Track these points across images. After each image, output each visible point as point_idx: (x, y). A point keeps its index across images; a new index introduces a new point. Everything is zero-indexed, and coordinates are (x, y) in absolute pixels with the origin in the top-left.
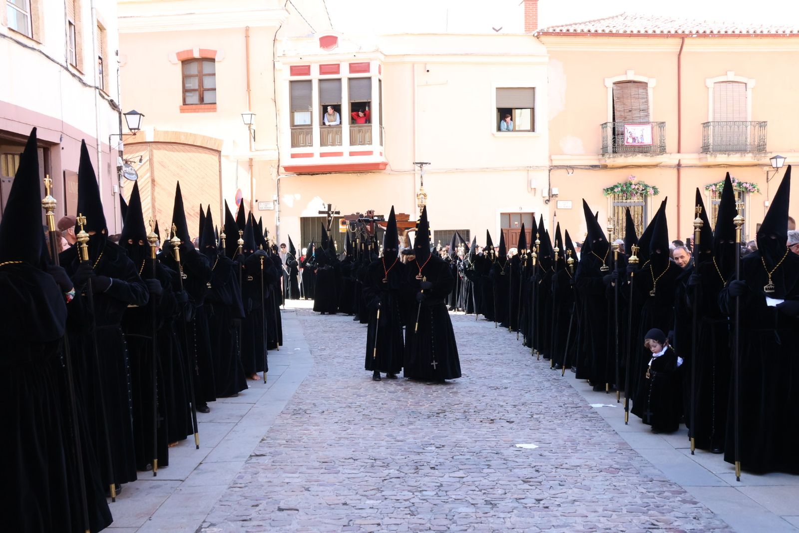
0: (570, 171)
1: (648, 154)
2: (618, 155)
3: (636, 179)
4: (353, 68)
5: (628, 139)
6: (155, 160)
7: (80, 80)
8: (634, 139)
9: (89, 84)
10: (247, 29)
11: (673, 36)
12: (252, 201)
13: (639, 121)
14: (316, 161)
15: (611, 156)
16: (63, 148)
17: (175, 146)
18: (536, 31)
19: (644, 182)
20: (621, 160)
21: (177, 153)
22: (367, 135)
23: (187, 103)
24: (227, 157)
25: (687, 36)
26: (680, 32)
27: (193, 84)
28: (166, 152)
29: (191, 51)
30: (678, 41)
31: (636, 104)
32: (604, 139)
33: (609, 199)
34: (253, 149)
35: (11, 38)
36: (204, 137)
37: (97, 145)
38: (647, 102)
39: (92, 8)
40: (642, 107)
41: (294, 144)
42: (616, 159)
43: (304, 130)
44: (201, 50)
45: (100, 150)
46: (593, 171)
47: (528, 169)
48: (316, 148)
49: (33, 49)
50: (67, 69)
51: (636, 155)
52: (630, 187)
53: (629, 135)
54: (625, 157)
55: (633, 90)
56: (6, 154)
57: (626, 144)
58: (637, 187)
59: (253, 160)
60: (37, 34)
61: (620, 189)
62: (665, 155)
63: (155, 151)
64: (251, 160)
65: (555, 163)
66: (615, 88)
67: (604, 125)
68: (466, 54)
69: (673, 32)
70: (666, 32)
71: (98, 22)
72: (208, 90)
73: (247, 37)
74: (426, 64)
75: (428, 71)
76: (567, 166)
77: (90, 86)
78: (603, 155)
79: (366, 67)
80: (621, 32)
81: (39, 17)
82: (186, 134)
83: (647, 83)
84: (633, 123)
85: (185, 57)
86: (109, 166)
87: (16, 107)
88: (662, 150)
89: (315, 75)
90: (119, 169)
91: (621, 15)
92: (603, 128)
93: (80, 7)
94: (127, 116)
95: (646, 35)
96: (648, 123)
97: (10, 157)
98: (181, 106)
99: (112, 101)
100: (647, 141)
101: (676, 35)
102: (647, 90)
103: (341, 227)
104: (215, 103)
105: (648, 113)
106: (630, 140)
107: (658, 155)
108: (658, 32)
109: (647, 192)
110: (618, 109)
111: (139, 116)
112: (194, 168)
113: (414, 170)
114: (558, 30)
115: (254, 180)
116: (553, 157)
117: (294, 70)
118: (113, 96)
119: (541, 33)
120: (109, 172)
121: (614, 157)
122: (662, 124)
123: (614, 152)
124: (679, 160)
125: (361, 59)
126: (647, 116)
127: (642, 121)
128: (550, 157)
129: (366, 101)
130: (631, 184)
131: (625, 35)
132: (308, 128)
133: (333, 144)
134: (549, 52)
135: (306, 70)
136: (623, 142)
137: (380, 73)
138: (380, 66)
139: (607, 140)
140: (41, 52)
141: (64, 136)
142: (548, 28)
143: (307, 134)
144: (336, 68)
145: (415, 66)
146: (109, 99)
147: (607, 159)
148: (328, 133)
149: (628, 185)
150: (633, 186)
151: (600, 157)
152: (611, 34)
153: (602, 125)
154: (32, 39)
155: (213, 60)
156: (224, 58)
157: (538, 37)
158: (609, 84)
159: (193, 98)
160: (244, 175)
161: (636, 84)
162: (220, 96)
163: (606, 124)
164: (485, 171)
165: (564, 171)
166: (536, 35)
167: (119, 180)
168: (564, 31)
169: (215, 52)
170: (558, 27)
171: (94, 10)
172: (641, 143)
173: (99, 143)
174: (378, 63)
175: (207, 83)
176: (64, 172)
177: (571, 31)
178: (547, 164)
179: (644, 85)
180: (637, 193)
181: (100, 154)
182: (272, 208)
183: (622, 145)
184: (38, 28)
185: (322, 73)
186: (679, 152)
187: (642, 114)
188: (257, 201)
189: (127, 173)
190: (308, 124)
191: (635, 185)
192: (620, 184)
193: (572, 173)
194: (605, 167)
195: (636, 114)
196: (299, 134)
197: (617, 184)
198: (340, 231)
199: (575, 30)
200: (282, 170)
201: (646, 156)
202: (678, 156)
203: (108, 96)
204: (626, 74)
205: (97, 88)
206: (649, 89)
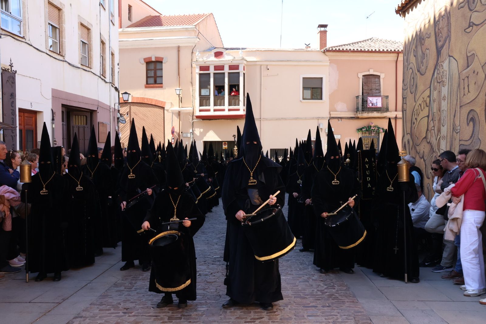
0: (340, 120)
1: (380, 112)
2: (365, 112)
3: (373, 124)
4: (231, 67)
5: (369, 104)
6: (131, 111)
7: (105, 81)
8: (372, 104)
9: (108, 82)
10: (179, 47)
11: (393, 52)
12: (179, 132)
13: (375, 95)
14: (212, 113)
15: (361, 113)
16: (98, 112)
17: (142, 105)
18: (323, 49)
19: (378, 126)
20: (365, 115)
21: (143, 108)
22: (237, 101)
23: (148, 83)
24: (167, 110)
25: (400, 52)
26: (397, 50)
27: (152, 74)
28: (137, 107)
29: (151, 58)
30: (396, 55)
31: (374, 86)
32: (358, 104)
33: (360, 134)
34: (180, 107)
35: (82, 69)
36: (156, 100)
37: (110, 109)
38: (380, 85)
39: (110, 47)
40: (377, 88)
41: (201, 105)
42: (363, 114)
43: (206, 98)
44: (156, 58)
45: (111, 111)
46: (352, 120)
47: (318, 118)
48: (212, 107)
49: (89, 71)
50: (100, 77)
51: (373, 112)
52: (370, 128)
53: (370, 102)
54: (368, 113)
55: (373, 80)
56: (76, 115)
57: (368, 107)
58: (374, 128)
59: (181, 112)
60: (90, 64)
61: (365, 129)
62: (388, 113)
63: (131, 107)
64: (179, 112)
65: (332, 116)
66: (363, 78)
67: (357, 97)
68: (288, 61)
69: (393, 50)
70: (389, 50)
71: (112, 52)
72: (159, 77)
73: (179, 51)
74: (267, 66)
75: (268, 69)
76: (339, 117)
77: (108, 83)
78: (356, 112)
79: (237, 67)
80: (366, 50)
81: (91, 57)
82: (147, 99)
83: (380, 76)
84: (372, 96)
85: (148, 60)
86: (114, 117)
87: (82, 96)
88: (387, 110)
89: (212, 71)
90: (118, 118)
91: (370, 39)
92: (357, 98)
93: (105, 48)
94: (123, 94)
95: (379, 52)
96: (380, 96)
97: (77, 116)
98: (145, 85)
99: (116, 87)
100: (379, 105)
101: (395, 52)
102: (380, 79)
103: (223, 146)
104: (162, 84)
105: (381, 91)
106: (371, 105)
107: (385, 112)
108: (385, 50)
109: (379, 131)
110: (365, 89)
111: (128, 94)
112: (151, 116)
113: (261, 119)
114: (334, 49)
115: (181, 122)
116: (331, 113)
117: (202, 68)
118: (116, 85)
119: (326, 51)
120: (114, 120)
121: (362, 113)
122: (387, 97)
123: (363, 111)
124: (396, 115)
125: (234, 63)
126: (380, 92)
127: (377, 95)
128: (330, 112)
129: (237, 84)
130: (371, 127)
131: (368, 52)
132: (208, 98)
133: (220, 105)
134: (329, 60)
135: (207, 68)
136: (367, 105)
137: (244, 70)
138: (244, 66)
139: (359, 105)
140: (91, 72)
141: (99, 107)
142: (329, 48)
143: (207, 100)
144: (222, 68)
145: (262, 66)
146: (115, 86)
147: (358, 114)
148: (218, 100)
149: (370, 127)
150: (372, 128)
151: (355, 113)
152: (361, 51)
153: (356, 97)
154: (88, 67)
155: (161, 62)
156: (167, 61)
157: (324, 52)
158: (361, 76)
159: (151, 80)
160: (176, 119)
161: (374, 76)
162: (165, 80)
163: (358, 96)
164: (296, 119)
165: (336, 120)
166: (323, 51)
167: (118, 124)
168: (337, 49)
169: (163, 58)
170: (334, 47)
171: (110, 48)
172: (376, 106)
173: (111, 108)
174: (243, 65)
175: (158, 74)
176: (98, 123)
177: (341, 49)
178: (328, 116)
179: (378, 77)
180: (374, 131)
181: (111, 113)
182: (190, 136)
183: (366, 107)
184: (91, 62)
185: (215, 70)
186: (396, 111)
187: (377, 91)
188: (182, 133)
189: (121, 120)
190: (208, 95)
191: (373, 127)
192: (365, 127)
193: (341, 121)
194: (358, 118)
195: (374, 91)
196: (204, 100)
197: (363, 127)
198: (223, 148)
199: (343, 49)
200: (195, 117)
201: (378, 113)
202: (396, 113)
203: (114, 85)
204: (369, 71)
205: (111, 83)
206: (381, 79)
